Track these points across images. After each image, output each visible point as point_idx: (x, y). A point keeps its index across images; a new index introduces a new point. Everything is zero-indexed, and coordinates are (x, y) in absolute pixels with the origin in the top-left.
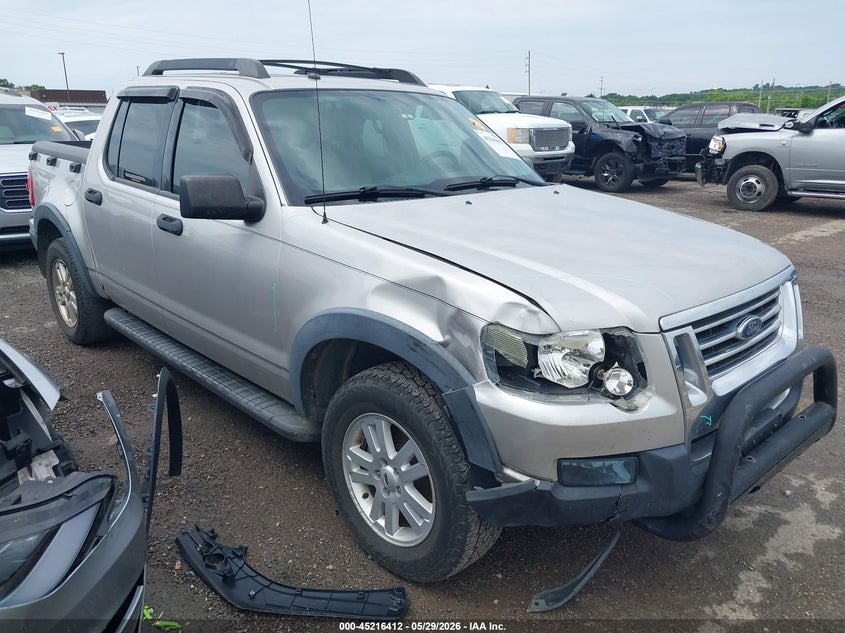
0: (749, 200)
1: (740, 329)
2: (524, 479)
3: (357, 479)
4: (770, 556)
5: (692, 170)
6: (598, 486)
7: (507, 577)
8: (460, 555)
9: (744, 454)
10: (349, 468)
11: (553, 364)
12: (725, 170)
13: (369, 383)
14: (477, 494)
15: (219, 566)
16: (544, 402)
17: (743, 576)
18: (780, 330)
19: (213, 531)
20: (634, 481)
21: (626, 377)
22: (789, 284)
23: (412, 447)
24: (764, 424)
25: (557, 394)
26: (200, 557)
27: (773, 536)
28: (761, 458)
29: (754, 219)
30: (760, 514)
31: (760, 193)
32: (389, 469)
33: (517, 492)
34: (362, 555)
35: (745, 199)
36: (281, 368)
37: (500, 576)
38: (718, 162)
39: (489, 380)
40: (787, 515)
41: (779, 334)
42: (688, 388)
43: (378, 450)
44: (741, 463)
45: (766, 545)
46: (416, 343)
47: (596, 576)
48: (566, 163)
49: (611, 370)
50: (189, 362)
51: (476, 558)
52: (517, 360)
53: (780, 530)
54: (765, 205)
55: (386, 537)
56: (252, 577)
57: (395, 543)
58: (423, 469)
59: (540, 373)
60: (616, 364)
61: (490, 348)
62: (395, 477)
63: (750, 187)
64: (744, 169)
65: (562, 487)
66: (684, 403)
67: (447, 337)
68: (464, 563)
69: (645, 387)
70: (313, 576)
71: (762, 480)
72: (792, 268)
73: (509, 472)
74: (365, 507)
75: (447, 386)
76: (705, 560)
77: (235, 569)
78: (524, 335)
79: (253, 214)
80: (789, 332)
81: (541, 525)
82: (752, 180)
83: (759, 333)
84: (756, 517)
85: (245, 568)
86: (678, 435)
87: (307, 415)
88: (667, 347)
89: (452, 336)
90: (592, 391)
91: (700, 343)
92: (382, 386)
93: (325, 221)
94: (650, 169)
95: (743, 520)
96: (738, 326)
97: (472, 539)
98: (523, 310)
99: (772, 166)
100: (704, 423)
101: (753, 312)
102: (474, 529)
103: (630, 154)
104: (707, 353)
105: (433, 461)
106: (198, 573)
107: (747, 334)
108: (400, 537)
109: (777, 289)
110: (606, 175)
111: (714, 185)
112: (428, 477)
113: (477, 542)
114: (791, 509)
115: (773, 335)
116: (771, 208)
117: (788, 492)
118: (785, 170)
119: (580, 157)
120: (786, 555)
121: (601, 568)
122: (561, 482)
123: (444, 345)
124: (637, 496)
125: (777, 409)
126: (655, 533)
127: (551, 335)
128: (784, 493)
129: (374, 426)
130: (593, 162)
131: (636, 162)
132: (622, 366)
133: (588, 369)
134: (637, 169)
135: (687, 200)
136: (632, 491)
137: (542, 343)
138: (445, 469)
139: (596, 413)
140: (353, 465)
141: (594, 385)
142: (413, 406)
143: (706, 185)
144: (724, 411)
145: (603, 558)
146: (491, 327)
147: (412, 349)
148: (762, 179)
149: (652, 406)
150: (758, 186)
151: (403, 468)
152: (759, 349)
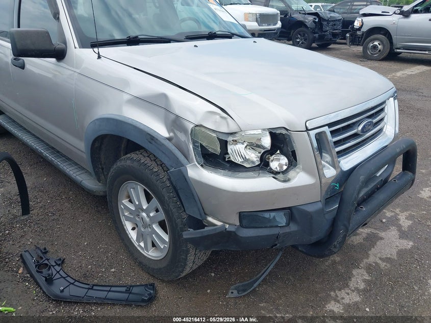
0: (375, 54)
1: (360, 128)
2: (219, 223)
3: (128, 219)
4: (371, 259)
5: (345, 38)
6: (266, 227)
7: (217, 275)
8: (184, 267)
9: (359, 205)
10: (123, 213)
11: (239, 152)
12: (362, 37)
13: (129, 163)
14: (189, 233)
15: (45, 271)
16: (230, 176)
17: (354, 272)
18: (385, 128)
19: (45, 249)
20: (288, 225)
21: (284, 160)
22: (392, 99)
23: (155, 202)
24: (372, 186)
25: (239, 171)
26: (34, 266)
27: (374, 247)
28: (369, 207)
29: (376, 65)
30: (368, 234)
31: (380, 51)
32: (144, 214)
33: (214, 232)
34: (133, 263)
35: (372, 54)
36: (82, 151)
37: (213, 274)
38: (359, 33)
39: (196, 163)
40: (382, 234)
41: (384, 130)
42: (324, 166)
43: (137, 203)
44: (356, 210)
45: (370, 252)
46: (152, 138)
47: (269, 274)
48: (276, 33)
49: (274, 156)
50: (40, 146)
51: (195, 268)
52: (214, 149)
53: (378, 243)
54: (382, 57)
55: (144, 253)
56: (64, 278)
57: (150, 257)
58: (162, 216)
59: (230, 157)
60: (278, 152)
61: (198, 142)
62: (148, 220)
63: (375, 47)
64: (372, 37)
65: (242, 229)
66: (320, 175)
67: (172, 134)
68: (187, 270)
69: (295, 166)
70: (102, 276)
71: (368, 220)
72: (394, 89)
73: (210, 219)
74: (133, 235)
75: (171, 166)
76: (334, 262)
77: (55, 272)
78: (218, 134)
79: (60, 55)
80: (390, 128)
81: (232, 249)
82: (376, 43)
83: (372, 130)
84: (364, 235)
85: (61, 272)
86: (317, 196)
87: (99, 180)
88: (311, 140)
89: (174, 133)
90: (262, 169)
91: (333, 137)
92: (135, 164)
93: (99, 57)
94: (321, 38)
95: (358, 237)
96: (359, 126)
97: (191, 257)
98: (218, 117)
99: (387, 35)
100: (333, 188)
101: (369, 117)
102: (192, 252)
103: (311, 28)
104: (337, 143)
105: (167, 212)
106: (32, 276)
107: (364, 130)
108: (152, 254)
109: (384, 102)
110: (298, 40)
111: (356, 46)
112: (164, 220)
113: (194, 259)
114: (385, 230)
115: (380, 131)
116: (385, 59)
117: (384, 220)
118: (394, 37)
119: (284, 30)
120: (380, 259)
121: (273, 269)
122: (241, 225)
123: (169, 139)
124: (290, 233)
125: (380, 176)
126: (302, 252)
127: (235, 133)
128: (382, 221)
129: (134, 188)
130: (292, 33)
131: (315, 33)
132: (282, 153)
133: (260, 155)
134: (315, 37)
135: (341, 55)
136: (287, 230)
137: (230, 139)
138: (173, 216)
139: (263, 183)
140: (125, 211)
141: (263, 165)
142: (154, 178)
143: (352, 46)
144: (348, 179)
145: (274, 263)
146: (197, 128)
147: (150, 142)
148: (382, 43)
149: (300, 178)
150: (380, 47)
151: (152, 215)
152: (371, 140)
